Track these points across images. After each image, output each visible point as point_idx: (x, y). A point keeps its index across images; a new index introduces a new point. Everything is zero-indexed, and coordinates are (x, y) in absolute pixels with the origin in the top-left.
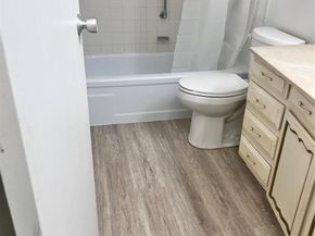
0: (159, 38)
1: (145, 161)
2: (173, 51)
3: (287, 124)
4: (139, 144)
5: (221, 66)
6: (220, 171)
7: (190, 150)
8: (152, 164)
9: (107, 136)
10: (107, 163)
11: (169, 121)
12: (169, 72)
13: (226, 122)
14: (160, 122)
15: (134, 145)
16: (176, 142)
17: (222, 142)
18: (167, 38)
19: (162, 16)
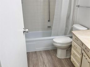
0: (48, 27)
1: (44, 63)
2: (52, 30)
3: (83, 53)
4: (42, 57)
5: (65, 34)
6: (66, 66)
7: (57, 59)
8: (46, 64)
9: (33, 55)
10: (33, 63)
11: (51, 50)
12: (51, 36)
13: (67, 51)
14: (48, 50)
15: (41, 58)
16: (53, 56)
17: (66, 57)
18: (50, 27)
19: (49, 21)
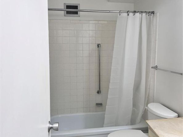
0: (97, 104)
18: (101, 104)
19: (99, 92)
